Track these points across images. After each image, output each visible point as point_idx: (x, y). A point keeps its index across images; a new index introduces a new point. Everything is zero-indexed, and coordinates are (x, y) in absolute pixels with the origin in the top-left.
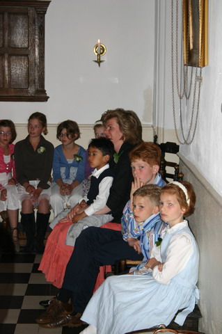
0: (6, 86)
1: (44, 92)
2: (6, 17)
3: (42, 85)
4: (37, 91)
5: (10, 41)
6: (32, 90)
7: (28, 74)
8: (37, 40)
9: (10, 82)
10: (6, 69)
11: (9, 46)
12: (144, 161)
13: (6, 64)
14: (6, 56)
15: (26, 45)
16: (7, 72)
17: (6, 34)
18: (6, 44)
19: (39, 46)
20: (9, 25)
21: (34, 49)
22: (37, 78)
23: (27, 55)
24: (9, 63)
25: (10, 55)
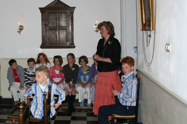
0: (58, 42)
1: (74, 44)
2: (57, 14)
3: (73, 41)
4: (71, 44)
5: (59, 24)
6: (68, 44)
7: (67, 37)
8: (70, 23)
9: (59, 40)
10: (58, 35)
11: (59, 26)
12: (128, 64)
13: (57, 33)
14: (58, 30)
15: (66, 25)
16: (58, 36)
17: (58, 21)
18: (57, 25)
19: (71, 25)
20: (59, 17)
21: (69, 27)
22: (71, 38)
23: (66, 29)
24: (59, 32)
25: (59, 30)
